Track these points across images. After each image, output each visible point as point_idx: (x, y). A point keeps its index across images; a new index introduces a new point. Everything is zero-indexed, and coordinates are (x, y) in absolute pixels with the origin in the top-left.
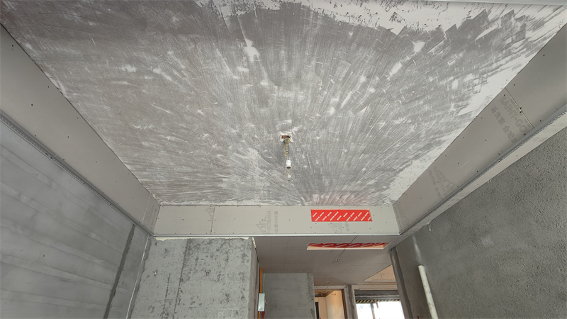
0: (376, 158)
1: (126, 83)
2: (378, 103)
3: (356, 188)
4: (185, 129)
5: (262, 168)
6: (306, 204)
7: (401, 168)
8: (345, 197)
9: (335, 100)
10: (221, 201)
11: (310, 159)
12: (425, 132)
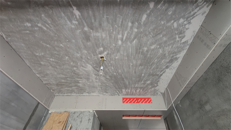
0: (147, 68)
1: (28, 32)
2: (141, 37)
3: (142, 86)
4: (58, 55)
5: (95, 75)
6: (120, 95)
7: (161, 73)
8: (138, 91)
9: (120, 36)
10: (81, 93)
11: (116, 69)
12: (167, 53)
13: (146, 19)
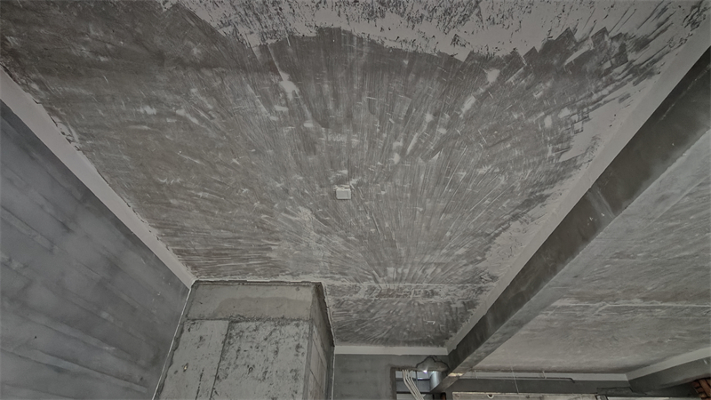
0: (462, 219)
1: (146, 127)
2: (453, 147)
3: (441, 260)
4: (220, 183)
5: (319, 232)
6: (379, 280)
7: (497, 232)
8: (429, 271)
9: (398, 144)
10: (272, 276)
11: (378, 220)
12: (519, 184)
13: (473, 106)
